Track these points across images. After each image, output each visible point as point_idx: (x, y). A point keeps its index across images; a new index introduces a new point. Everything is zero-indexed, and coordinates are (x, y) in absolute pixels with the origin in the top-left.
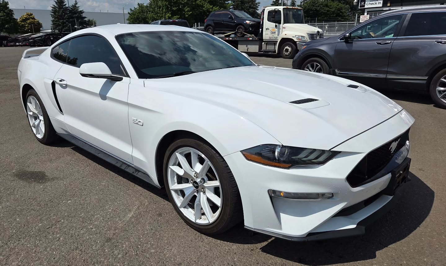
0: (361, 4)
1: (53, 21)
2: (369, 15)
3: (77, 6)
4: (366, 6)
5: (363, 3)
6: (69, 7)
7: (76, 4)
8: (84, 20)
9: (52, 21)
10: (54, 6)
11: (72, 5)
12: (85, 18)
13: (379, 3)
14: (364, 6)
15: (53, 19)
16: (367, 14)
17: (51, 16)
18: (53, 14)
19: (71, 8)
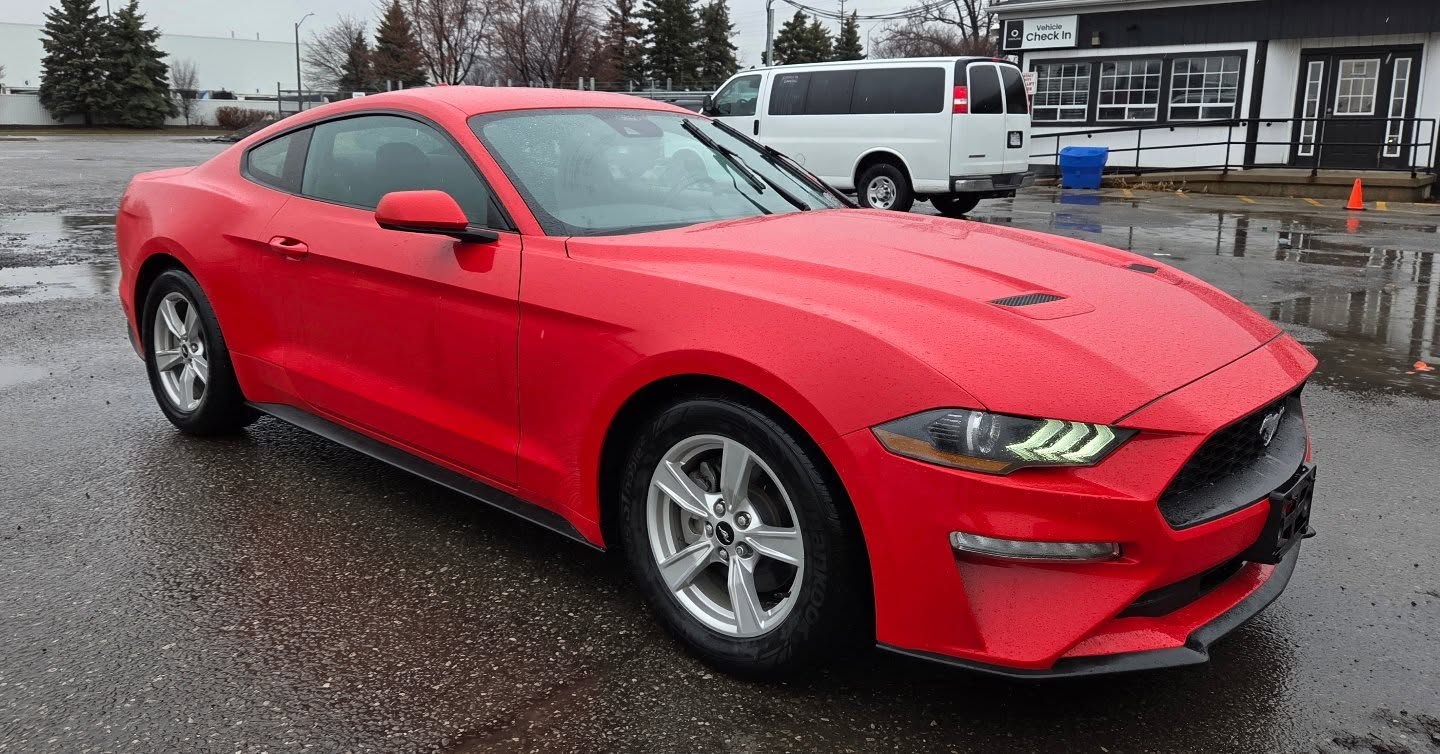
0: (1009, 35)
1: (47, 62)
2: (1035, 74)
3: (137, 13)
4: (1025, 45)
5: (1015, 33)
6: (109, 16)
7: (133, 7)
8: (159, 63)
9: (43, 60)
10: (57, 11)
11: (122, 10)
12: (162, 55)
13: (1065, 35)
14: (1019, 43)
15: (51, 54)
16: (1031, 70)
17: (42, 43)
18: (50, 38)
19: (116, 22)
